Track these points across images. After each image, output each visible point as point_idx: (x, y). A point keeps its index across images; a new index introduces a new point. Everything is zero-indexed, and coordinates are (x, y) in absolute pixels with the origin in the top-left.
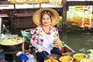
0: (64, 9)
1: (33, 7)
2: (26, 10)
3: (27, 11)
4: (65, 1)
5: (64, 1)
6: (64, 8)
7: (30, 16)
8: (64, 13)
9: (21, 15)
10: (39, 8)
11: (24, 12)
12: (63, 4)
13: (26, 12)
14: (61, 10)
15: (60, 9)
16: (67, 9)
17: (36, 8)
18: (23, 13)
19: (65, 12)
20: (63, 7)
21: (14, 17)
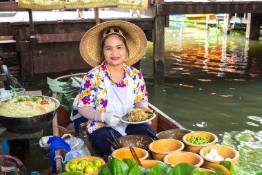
0: (158, 22)
1: (79, 17)
2: (62, 26)
3: (62, 28)
4: (159, 3)
5: (156, 2)
6: (157, 20)
7: (71, 40)
8: (157, 32)
9: (47, 38)
10: (92, 20)
11: (55, 31)
12: (155, 11)
13: (60, 31)
14: (150, 24)
15: (146, 23)
16: (166, 23)
17: (86, 20)
18: (53, 33)
19: (161, 30)
20: (155, 18)
21: (29, 44)
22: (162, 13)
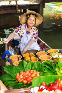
0: (41, 6)
1: (10, 4)
2: (2, 8)
6: (40, 5)
7: (6, 13)
8: (41, 10)
10: (15, 5)
12: (39, 1)
13: (2, 10)
14: (38, 7)
15: (36, 6)
16: (44, 6)
19: (42, 9)
20: (40, 4)
22: (42, 2)
